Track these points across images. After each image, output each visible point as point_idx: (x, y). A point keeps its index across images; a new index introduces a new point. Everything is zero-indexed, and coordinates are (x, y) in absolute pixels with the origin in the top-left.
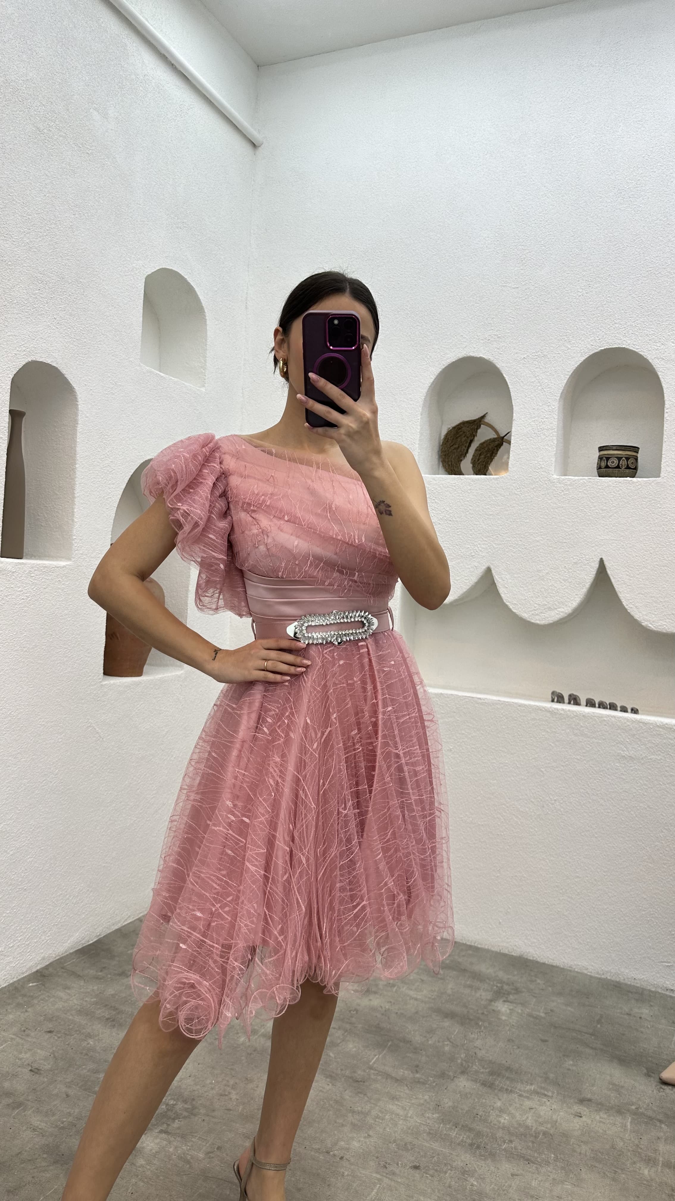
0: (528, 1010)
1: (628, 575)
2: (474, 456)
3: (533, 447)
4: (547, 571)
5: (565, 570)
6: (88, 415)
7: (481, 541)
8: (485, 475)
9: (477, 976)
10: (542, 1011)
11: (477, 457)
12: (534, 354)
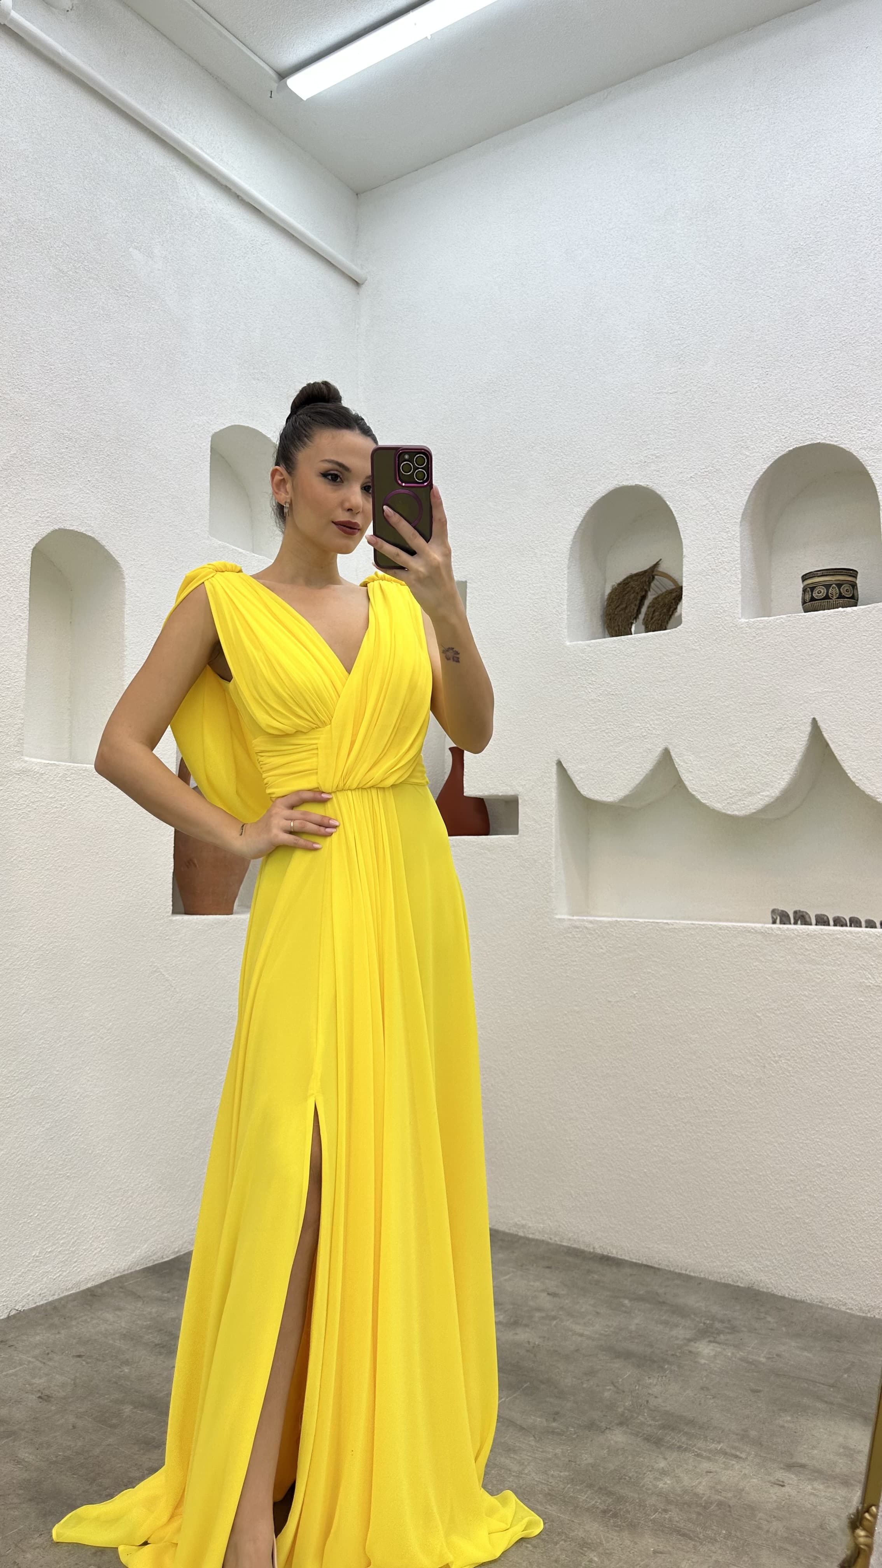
0: (742, 1354)
1: (851, 736)
3: (712, 586)
4: (743, 745)
5: (768, 741)
6: (138, 594)
7: (654, 716)
9: (679, 1311)
10: (763, 1355)
11: (651, 616)
12: (703, 470)
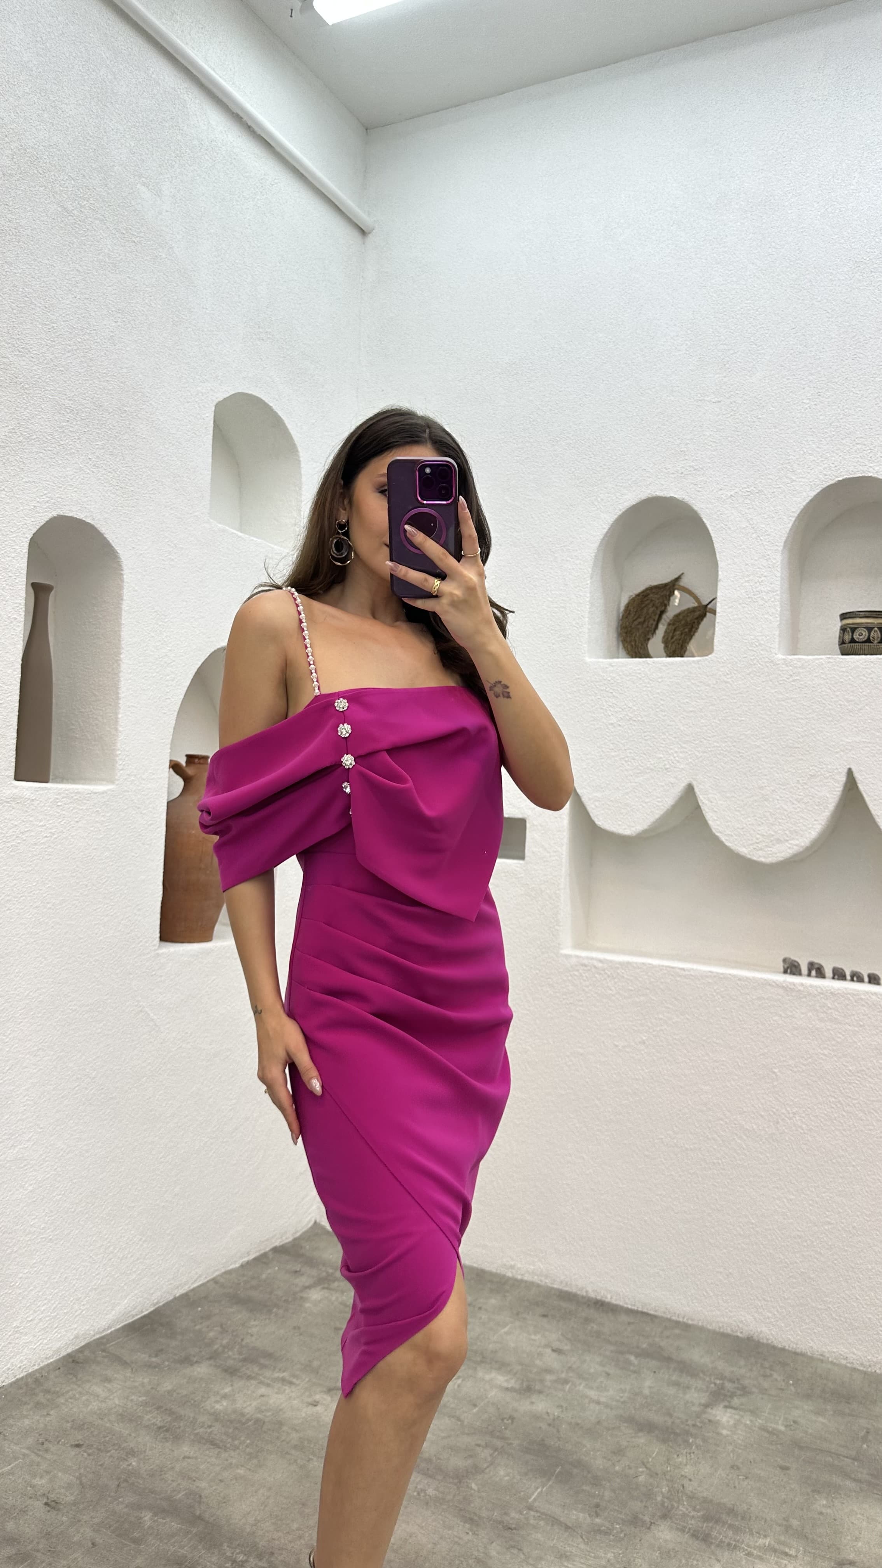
0: (760, 1421)
2: (666, 632)
3: (747, 616)
4: (772, 788)
5: (799, 786)
6: (136, 588)
7: (679, 748)
8: (682, 656)
9: (686, 1368)
10: (780, 1422)
11: (671, 634)
12: (744, 490)
